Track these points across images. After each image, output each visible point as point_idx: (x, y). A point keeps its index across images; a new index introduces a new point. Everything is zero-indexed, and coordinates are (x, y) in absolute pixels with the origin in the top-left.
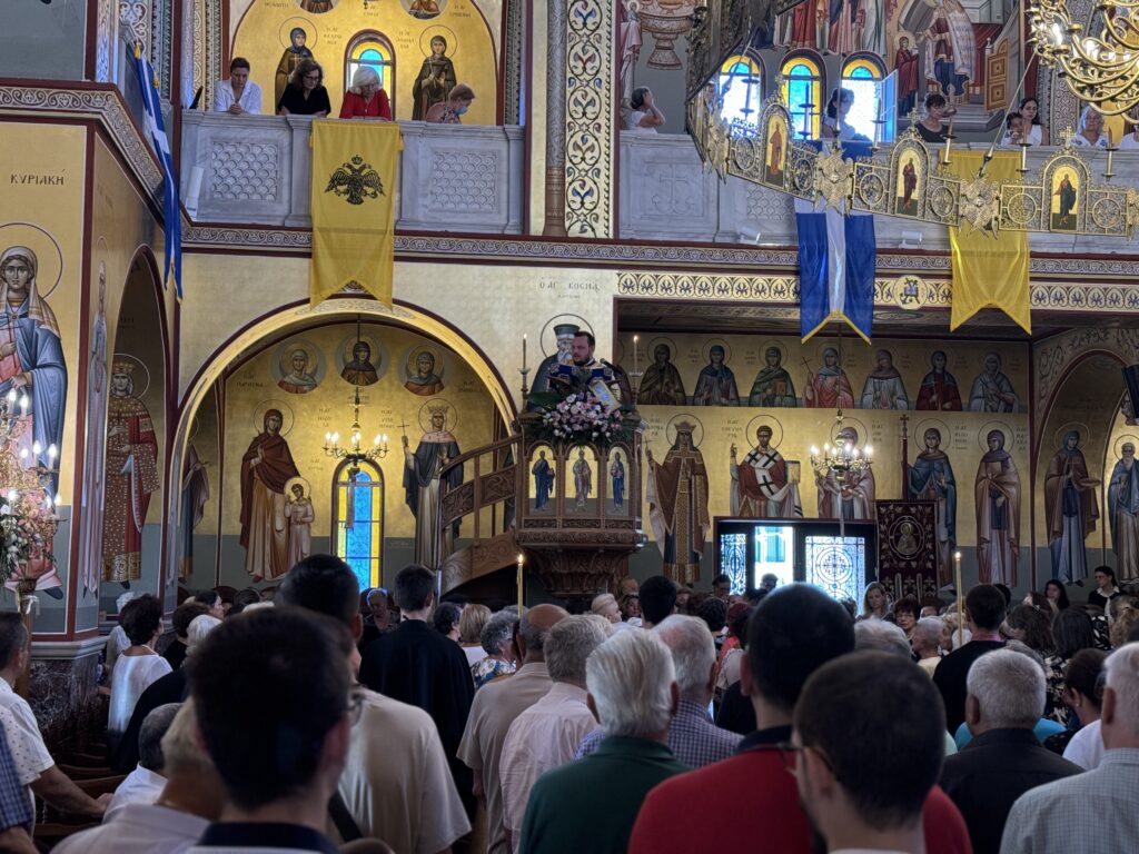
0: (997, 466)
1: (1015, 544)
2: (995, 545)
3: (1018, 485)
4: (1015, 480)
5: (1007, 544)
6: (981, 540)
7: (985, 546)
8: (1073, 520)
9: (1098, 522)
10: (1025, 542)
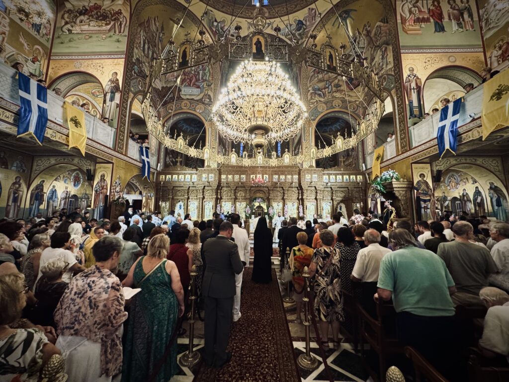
0: (17, 186)
1: (19, 207)
2: (13, 207)
3: (23, 192)
4: (22, 190)
5: (16, 207)
6: (8, 205)
7: (9, 207)
8: (37, 202)
9: (44, 203)
10: (22, 206)
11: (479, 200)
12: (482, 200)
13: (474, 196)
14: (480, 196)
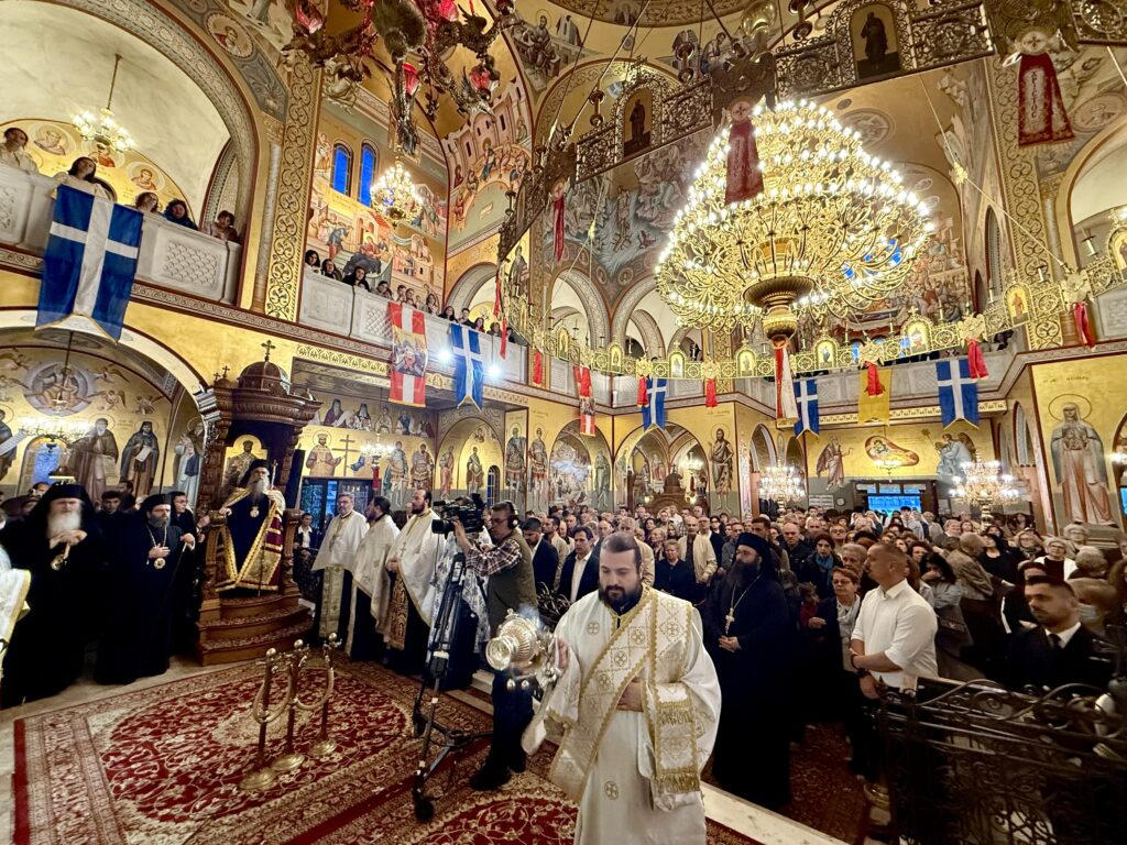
11: (142, 456)
12: (153, 458)
13: (132, 442)
14: (150, 445)
